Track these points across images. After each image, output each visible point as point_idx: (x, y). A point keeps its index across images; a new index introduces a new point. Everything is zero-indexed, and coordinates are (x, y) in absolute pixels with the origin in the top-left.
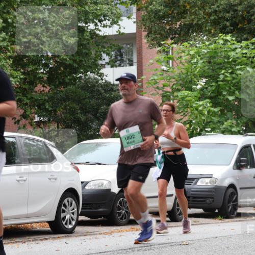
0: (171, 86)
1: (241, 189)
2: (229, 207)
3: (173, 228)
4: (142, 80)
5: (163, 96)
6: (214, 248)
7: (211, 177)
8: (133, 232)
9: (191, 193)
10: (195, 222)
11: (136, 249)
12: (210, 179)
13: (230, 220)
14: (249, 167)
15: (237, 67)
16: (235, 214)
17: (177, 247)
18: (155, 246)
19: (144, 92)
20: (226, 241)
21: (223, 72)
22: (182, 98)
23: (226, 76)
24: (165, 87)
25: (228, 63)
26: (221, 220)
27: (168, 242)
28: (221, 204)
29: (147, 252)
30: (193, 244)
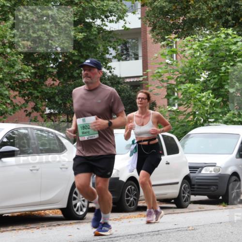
0: (175, 79)
2: (232, 194)
3: (179, 214)
4: (147, 73)
5: (168, 89)
6: (218, 233)
7: (215, 166)
8: (141, 218)
9: (196, 181)
10: (200, 208)
11: (144, 234)
12: (213, 167)
16: (239, 200)
17: (183, 232)
18: (162, 232)
19: (149, 84)
21: (224, 64)
22: (185, 91)
23: (228, 69)
24: (169, 80)
25: (230, 56)
26: (225, 206)
27: (175, 228)
28: (224, 191)
29: (155, 237)
30: (199, 229)
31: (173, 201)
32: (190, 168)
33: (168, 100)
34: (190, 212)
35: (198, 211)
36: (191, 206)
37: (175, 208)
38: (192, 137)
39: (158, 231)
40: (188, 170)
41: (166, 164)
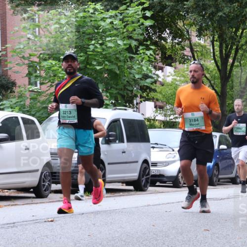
0: (38, 55)
1: (109, 164)
3: (38, 205)
4: (6, 48)
5: (29, 67)
6: (80, 225)
10: (61, 198)
14: (117, 141)
15: (108, 39)
17: (41, 225)
18: (18, 224)
19: (8, 61)
20: (93, 217)
21: (93, 42)
22: (48, 67)
23: (96, 47)
24: (32, 57)
26: (88, 196)
27: (32, 219)
29: (10, 229)
30: (59, 220)
31: (32, 190)
32: (51, 155)
33: (29, 78)
34: (50, 202)
35: (59, 201)
36: (52, 195)
37: (33, 198)
38: (54, 121)
39: (14, 223)
40: (50, 156)
41: (26, 149)
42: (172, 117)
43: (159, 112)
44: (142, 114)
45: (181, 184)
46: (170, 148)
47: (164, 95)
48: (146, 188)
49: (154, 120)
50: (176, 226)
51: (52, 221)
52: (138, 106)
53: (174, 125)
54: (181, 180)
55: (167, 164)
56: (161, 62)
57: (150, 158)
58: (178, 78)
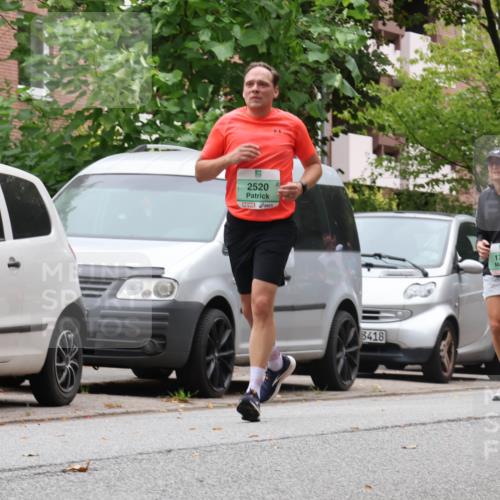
2: (209, 364)
3: (42, 424)
5: (20, 29)
6: (160, 482)
7: (159, 277)
10: (110, 406)
12: (155, 281)
13: (210, 402)
16: (226, 384)
17: (53, 480)
20: (198, 460)
26: (185, 402)
27: (26, 465)
28: (185, 355)
30: (102, 468)
32: (81, 282)
34: (78, 418)
35: (104, 415)
36: (82, 399)
37: (32, 405)
38: (91, 186)
40: (78, 285)
41: (10, 266)
42: (422, 179)
43: (385, 163)
44: (340, 170)
45: (445, 370)
46: (416, 267)
47: (401, 117)
48: (347, 383)
49: (370, 188)
50: (433, 489)
51: (82, 470)
52: (326, 148)
53: (426, 203)
54: (445, 360)
55: (408, 312)
56: (395, 19)
57: (360, 297)
58: (442, 68)
